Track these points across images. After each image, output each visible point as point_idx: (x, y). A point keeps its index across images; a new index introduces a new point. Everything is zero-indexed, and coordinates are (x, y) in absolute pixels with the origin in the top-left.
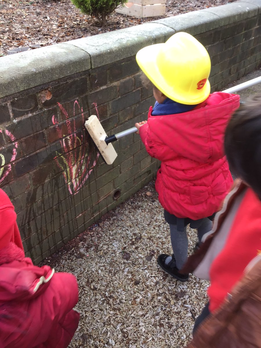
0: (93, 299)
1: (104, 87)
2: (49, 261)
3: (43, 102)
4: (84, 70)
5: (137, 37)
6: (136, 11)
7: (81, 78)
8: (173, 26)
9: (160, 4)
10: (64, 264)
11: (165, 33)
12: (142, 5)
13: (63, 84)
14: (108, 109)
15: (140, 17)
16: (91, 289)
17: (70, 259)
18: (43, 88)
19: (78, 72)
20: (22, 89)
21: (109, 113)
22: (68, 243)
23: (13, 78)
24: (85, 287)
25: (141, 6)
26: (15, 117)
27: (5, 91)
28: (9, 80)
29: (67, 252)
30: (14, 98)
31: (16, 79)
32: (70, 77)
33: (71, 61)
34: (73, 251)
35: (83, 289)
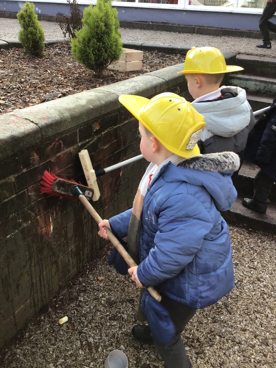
0: (135, 289)
1: (127, 121)
2: (88, 267)
3: (95, 131)
4: (117, 108)
5: (144, 85)
6: (120, 66)
7: (115, 113)
8: (163, 77)
9: (138, 61)
10: (101, 268)
11: (160, 82)
12: (126, 62)
13: (106, 118)
14: (128, 138)
15: (124, 71)
16: (130, 282)
17: (105, 264)
18: (95, 120)
19: (114, 109)
20: (85, 121)
21: (128, 141)
22: (99, 253)
23: (82, 112)
24: (125, 282)
25: (124, 62)
26: (80, 141)
27: (77, 122)
28: (80, 114)
29: (100, 259)
30: (81, 127)
31: (83, 113)
32: (109, 113)
33: (111, 101)
34: (105, 258)
35: (123, 283)
